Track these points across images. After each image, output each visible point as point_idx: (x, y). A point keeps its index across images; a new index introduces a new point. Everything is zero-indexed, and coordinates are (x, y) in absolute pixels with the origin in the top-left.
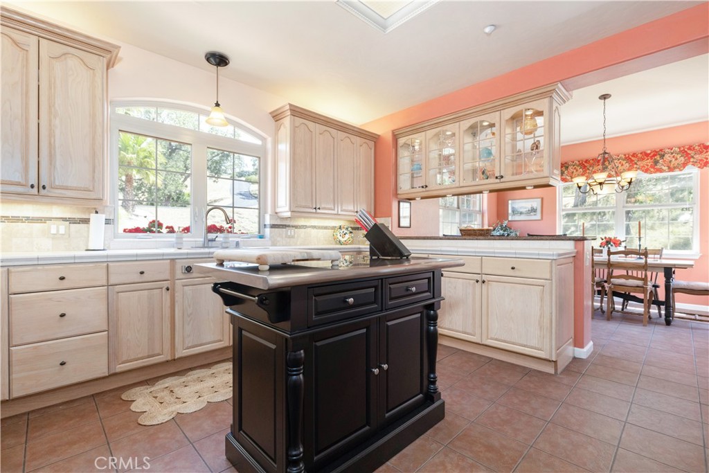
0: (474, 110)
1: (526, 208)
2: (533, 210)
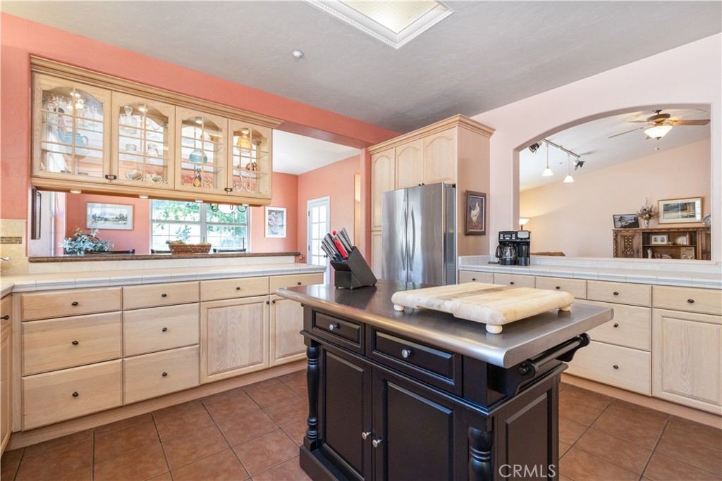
0: (201, 103)
1: (114, 215)
2: (122, 218)
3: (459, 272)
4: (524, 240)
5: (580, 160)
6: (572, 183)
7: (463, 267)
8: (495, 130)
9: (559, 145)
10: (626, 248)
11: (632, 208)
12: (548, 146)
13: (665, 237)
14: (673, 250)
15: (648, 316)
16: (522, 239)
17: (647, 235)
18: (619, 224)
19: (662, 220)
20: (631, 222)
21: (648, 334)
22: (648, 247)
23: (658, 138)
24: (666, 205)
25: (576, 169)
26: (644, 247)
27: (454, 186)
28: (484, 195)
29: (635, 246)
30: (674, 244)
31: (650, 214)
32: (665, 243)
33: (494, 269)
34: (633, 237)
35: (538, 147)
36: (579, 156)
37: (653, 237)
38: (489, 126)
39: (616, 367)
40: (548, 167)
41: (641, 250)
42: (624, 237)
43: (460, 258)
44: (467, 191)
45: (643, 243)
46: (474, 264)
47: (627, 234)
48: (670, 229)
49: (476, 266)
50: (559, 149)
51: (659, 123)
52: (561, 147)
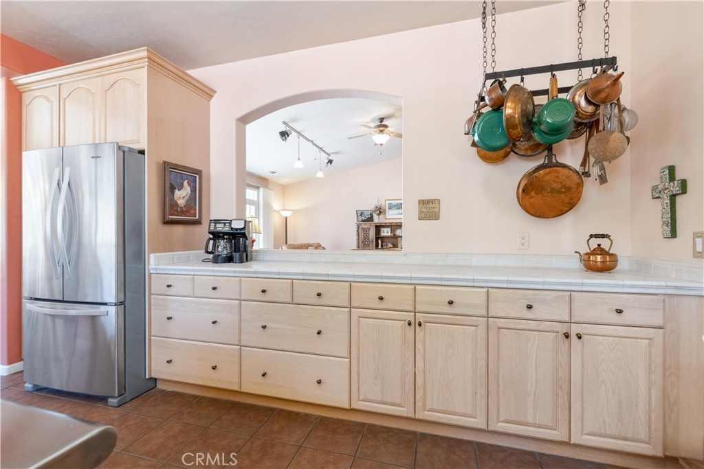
3: (150, 277)
4: (239, 231)
5: (331, 158)
6: (322, 178)
7: (156, 269)
8: (215, 92)
9: (311, 139)
10: (365, 238)
11: (368, 206)
12: (299, 138)
13: (389, 229)
14: (394, 240)
15: (346, 317)
16: (237, 229)
17: (378, 228)
18: (360, 218)
19: (388, 217)
20: (367, 216)
21: (347, 339)
22: (379, 238)
23: (381, 145)
24: (390, 204)
25: (327, 166)
26: (376, 238)
27: (142, 152)
28: (199, 172)
29: (370, 238)
30: (394, 235)
31: (380, 211)
32: (389, 234)
33: (193, 270)
34: (369, 229)
35: (288, 136)
36: (329, 155)
37: (382, 229)
38: (208, 85)
39: (319, 382)
40: (299, 159)
41: (374, 240)
42: (363, 229)
43: (152, 256)
44: (165, 162)
45: (376, 235)
46: (168, 264)
47: (365, 227)
48: (391, 223)
49: (172, 267)
50: (311, 143)
51: (381, 131)
52: (312, 142)
